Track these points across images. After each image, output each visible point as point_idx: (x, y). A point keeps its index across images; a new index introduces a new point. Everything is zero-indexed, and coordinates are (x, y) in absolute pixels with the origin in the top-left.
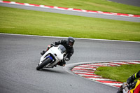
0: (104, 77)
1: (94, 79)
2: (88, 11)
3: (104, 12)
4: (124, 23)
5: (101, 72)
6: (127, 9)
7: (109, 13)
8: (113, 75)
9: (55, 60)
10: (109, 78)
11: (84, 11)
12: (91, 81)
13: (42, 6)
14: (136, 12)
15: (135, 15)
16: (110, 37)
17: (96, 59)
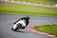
0: (37, 30)
1: (33, 31)
2: (31, 3)
4: (45, 8)
5: (36, 28)
6: (47, 2)
7: (40, 4)
8: (41, 29)
10: (39, 30)
11: (30, 3)
12: (32, 32)
14: (50, 4)
15: (50, 5)
16: (40, 14)
17: (34, 23)
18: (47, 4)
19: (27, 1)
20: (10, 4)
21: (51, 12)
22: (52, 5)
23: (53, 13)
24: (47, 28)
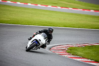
0: (73, 55)
2: (62, 7)
3: (73, 8)
4: (87, 16)
5: (71, 51)
6: (89, 6)
9: (39, 44)
11: (59, 8)
13: (29, 4)
15: (95, 10)
16: (77, 26)
17: (67, 42)
18: (89, 10)
19: (55, 4)
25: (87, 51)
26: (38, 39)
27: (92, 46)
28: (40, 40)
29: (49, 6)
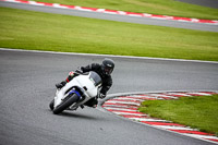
1: (137, 119)
2: (128, 13)
3: (154, 15)
4: (184, 31)
5: (147, 107)
6: (189, 10)
7: (161, 16)
8: (166, 113)
9: (84, 97)
10: (160, 117)
11: (122, 13)
12: (133, 123)
13: (56, 5)
14: (203, 16)
15: (201, 19)
16: (162, 54)
17: (140, 88)
18: (188, 18)
19: (114, 4)
20: (48, 15)
21: (205, 48)
22: (209, 20)
23: (211, 52)
24: (191, 106)
25: (184, 108)
26: (80, 86)
27: (195, 98)
28: (85, 88)
29: (100, 10)
